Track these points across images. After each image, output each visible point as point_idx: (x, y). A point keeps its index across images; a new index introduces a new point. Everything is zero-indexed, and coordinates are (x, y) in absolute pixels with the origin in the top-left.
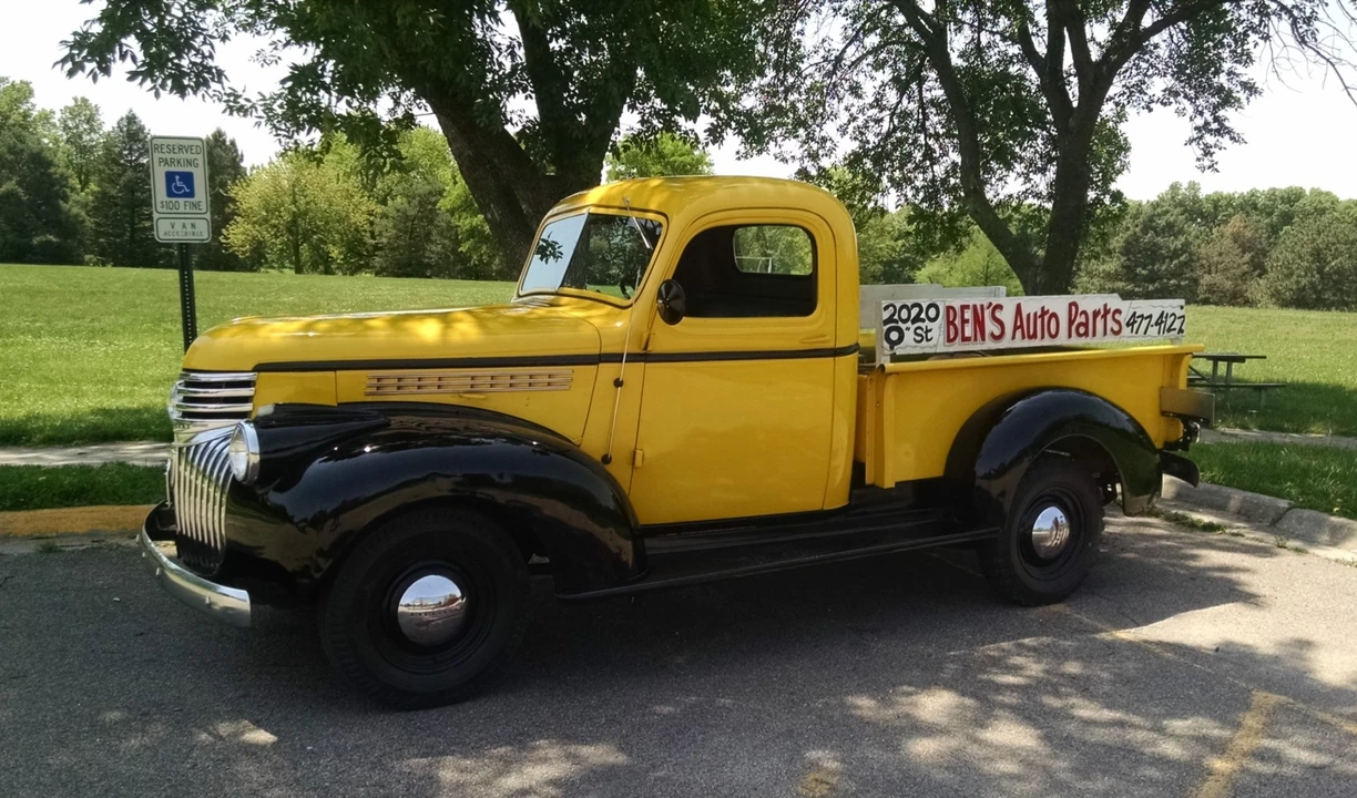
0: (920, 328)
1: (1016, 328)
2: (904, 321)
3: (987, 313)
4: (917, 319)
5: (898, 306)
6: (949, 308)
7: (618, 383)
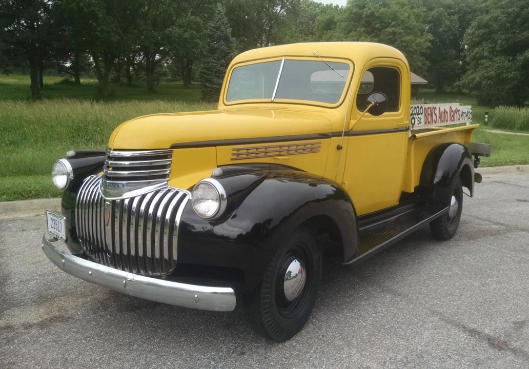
0: (419, 118)
1: (440, 117)
2: (415, 114)
3: (433, 110)
4: (418, 114)
5: (414, 107)
6: (425, 108)
7: (339, 148)
